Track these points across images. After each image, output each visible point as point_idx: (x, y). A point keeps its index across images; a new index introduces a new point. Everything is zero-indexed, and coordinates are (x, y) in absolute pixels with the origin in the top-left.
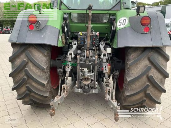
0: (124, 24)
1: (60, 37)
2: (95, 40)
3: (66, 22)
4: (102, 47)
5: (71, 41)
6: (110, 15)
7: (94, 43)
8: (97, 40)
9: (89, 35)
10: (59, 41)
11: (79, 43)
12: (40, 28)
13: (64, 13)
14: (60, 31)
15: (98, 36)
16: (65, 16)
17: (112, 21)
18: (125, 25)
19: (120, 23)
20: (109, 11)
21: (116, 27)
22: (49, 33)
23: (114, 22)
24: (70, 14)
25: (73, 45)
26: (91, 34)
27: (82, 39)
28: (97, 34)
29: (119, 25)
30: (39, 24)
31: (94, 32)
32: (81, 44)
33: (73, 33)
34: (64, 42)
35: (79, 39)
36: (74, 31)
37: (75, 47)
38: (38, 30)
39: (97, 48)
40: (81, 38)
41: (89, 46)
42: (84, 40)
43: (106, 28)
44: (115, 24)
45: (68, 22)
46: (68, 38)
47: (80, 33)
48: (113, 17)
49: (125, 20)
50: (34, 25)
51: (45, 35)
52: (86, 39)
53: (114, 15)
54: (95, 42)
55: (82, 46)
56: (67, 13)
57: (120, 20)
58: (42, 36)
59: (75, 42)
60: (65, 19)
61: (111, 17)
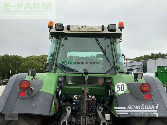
0: (122, 90)
1: (53, 103)
2: (91, 105)
3: (60, 85)
4: (100, 113)
5: (64, 104)
6: (105, 78)
7: (90, 108)
8: (94, 104)
9: (85, 99)
10: (52, 108)
11: (74, 108)
12: (32, 95)
13: (59, 76)
14: (53, 96)
15: (94, 100)
16: (60, 80)
17: (109, 85)
18: (124, 91)
19: (118, 88)
20: (104, 75)
21: (114, 92)
22: (41, 101)
23: (111, 86)
24: (65, 77)
25: (67, 110)
26: (87, 99)
27: (78, 104)
28: (93, 97)
29: (117, 91)
30: (31, 91)
31: (90, 95)
32: (76, 110)
33: (67, 95)
34: (57, 108)
35: (74, 104)
36: (68, 94)
37: (69, 112)
38: (29, 97)
39: (94, 114)
40: (76, 103)
41: (85, 113)
42: (79, 104)
43: (102, 91)
44: (113, 88)
45: (62, 85)
46: (61, 102)
47: (75, 97)
48: (109, 81)
49: (122, 86)
50: (26, 92)
51: (36, 103)
52: (81, 103)
53: (110, 78)
54: (91, 106)
55: (77, 112)
56: (63, 76)
57: (117, 85)
58: (33, 105)
59: (69, 107)
60: (59, 83)
61: (107, 81)
